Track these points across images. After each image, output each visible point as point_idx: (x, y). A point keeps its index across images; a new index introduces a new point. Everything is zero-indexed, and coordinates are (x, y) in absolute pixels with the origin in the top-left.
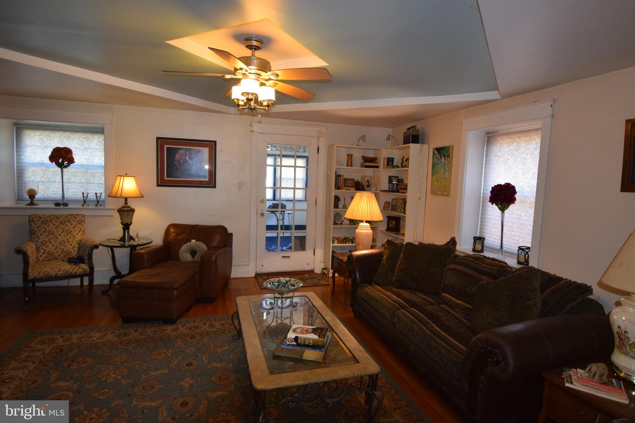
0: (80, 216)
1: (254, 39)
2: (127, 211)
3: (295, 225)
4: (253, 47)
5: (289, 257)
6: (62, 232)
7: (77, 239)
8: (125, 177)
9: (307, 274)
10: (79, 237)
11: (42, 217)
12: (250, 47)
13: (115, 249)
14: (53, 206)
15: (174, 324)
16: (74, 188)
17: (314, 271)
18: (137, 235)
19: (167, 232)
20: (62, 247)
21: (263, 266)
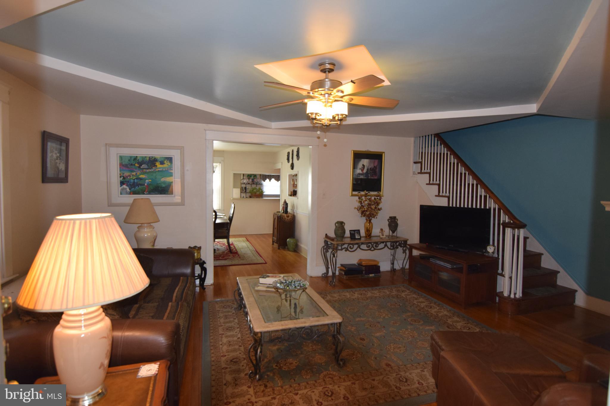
1: (327, 63)
4: (327, 70)
12: (324, 71)
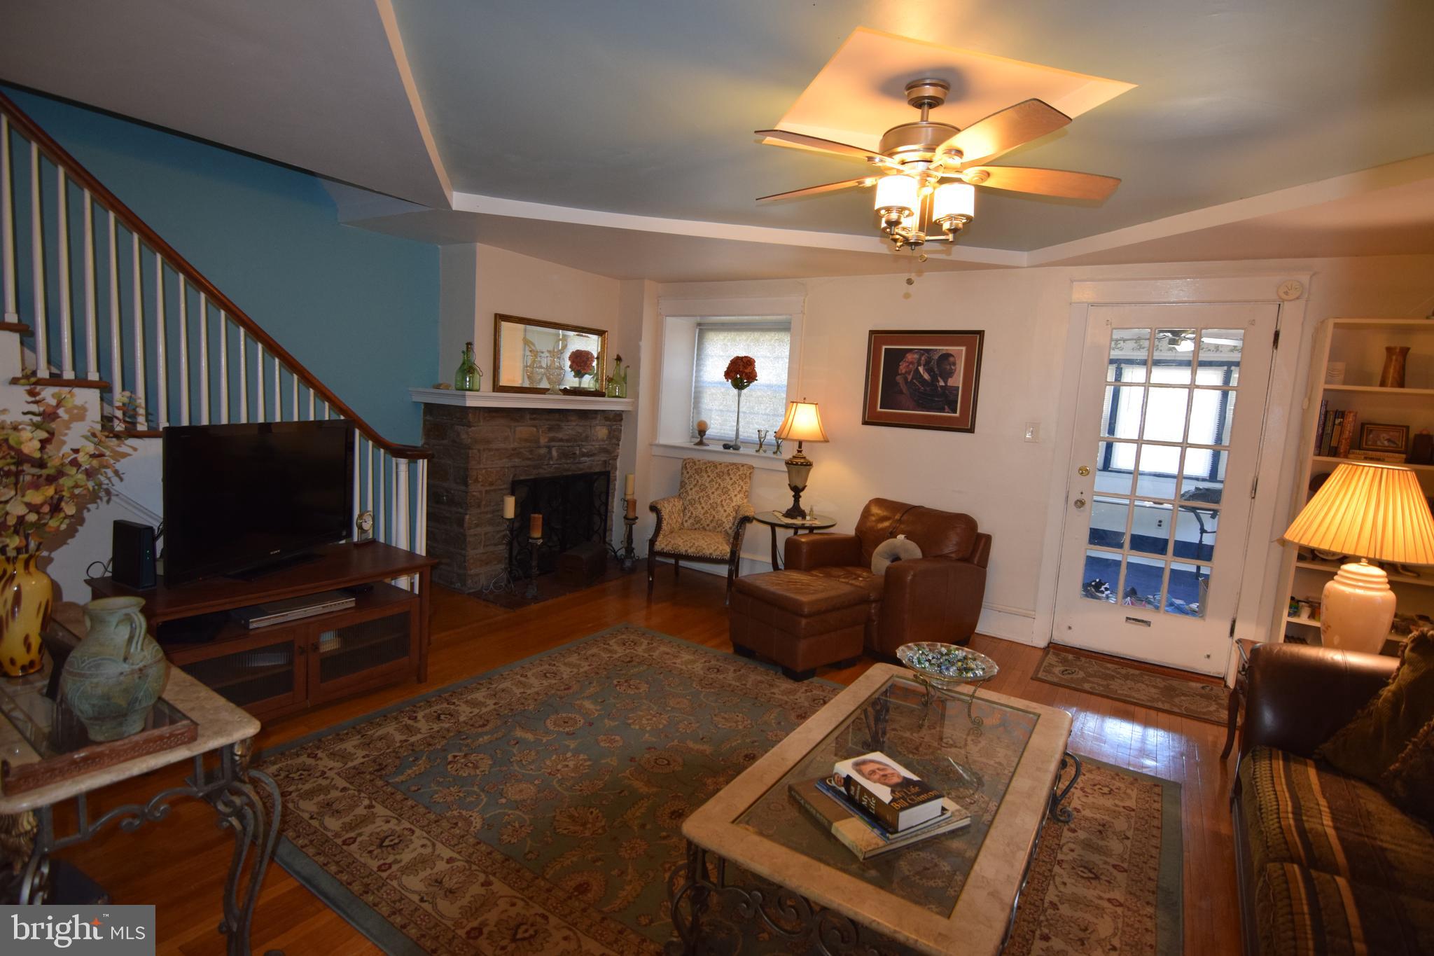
0: (745, 467)
1: (926, 81)
2: (802, 464)
3: (1176, 541)
4: (926, 101)
5: (1148, 623)
6: (717, 489)
7: (734, 504)
8: (799, 404)
9: (1197, 682)
10: (738, 500)
11: (697, 463)
12: (918, 103)
13: (778, 530)
14: (721, 448)
15: (798, 681)
16: (757, 423)
17: (1225, 682)
18: (812, 510)
19: (866, 513)
20: (714, 513)
21: (1070, 628)
